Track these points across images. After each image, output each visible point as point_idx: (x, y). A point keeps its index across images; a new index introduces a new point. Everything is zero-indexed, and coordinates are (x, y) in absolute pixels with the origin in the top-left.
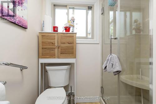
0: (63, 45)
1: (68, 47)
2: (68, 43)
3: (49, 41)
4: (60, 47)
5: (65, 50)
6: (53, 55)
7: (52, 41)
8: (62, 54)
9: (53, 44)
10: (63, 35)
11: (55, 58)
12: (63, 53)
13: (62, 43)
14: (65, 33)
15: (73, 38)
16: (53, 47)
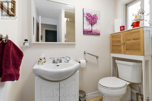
0: (128, 42)
1: (133, 43)
2: (134, 39)
3: (116, 39)
4: (125, 44)
5: (130, 46)
6: (119, 51)
7: (119, 39)
8: (127, 51)
9: (120, 41)
10: (128, 32)
11: (121, 53)
12: (129, 50)
13: (127, 40)
14: (132, 30)
15: (139, 33)
16: (120, 44)
